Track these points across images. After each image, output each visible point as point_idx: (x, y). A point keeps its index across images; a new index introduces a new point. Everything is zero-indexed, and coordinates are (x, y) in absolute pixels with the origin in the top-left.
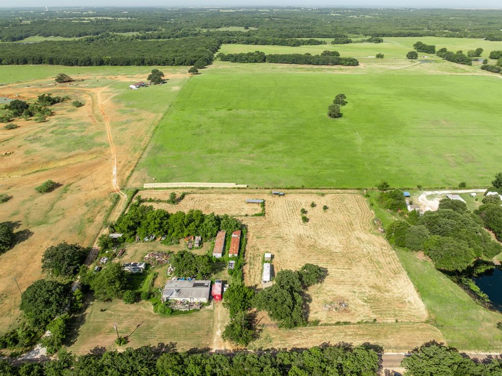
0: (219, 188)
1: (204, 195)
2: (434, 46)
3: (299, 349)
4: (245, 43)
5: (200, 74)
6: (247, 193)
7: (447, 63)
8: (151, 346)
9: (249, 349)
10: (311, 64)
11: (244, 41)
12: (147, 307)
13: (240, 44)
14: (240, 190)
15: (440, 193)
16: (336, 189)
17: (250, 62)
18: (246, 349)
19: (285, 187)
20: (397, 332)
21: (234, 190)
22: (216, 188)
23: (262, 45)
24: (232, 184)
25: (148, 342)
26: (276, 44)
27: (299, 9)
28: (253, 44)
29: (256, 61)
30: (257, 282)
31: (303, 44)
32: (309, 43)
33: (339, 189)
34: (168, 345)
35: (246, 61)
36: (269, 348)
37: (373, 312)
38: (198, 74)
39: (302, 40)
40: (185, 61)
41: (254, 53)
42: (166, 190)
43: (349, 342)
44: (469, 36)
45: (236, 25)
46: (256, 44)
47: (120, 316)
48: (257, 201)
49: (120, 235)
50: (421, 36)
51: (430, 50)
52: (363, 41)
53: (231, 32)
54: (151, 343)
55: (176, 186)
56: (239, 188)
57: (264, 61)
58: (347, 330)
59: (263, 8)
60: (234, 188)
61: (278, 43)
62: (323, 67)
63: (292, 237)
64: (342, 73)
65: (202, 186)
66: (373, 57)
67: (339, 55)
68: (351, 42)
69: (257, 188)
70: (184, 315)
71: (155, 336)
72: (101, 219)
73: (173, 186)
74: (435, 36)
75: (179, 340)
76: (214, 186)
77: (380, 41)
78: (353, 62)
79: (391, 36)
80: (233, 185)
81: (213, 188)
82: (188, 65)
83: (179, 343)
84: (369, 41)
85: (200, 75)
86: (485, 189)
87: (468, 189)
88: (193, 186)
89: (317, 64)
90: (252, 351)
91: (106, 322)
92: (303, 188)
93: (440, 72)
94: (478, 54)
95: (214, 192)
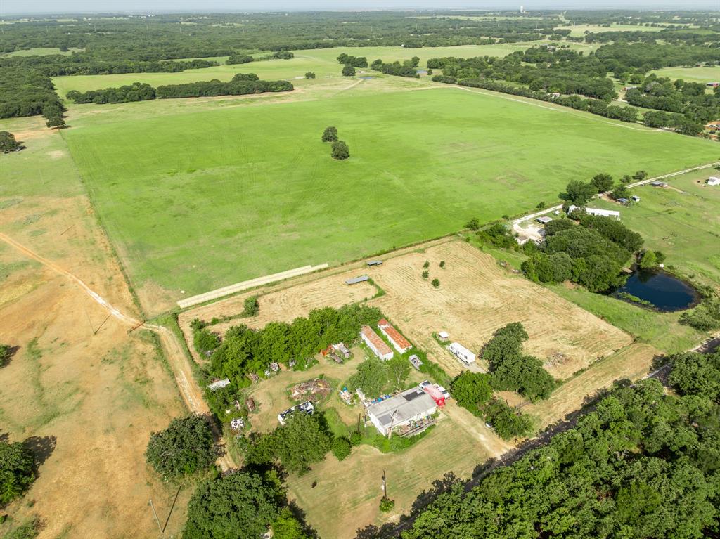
0: (294, 277)
1: (283, 293)
2: (365, 58)
3: (570, 414)
4: (90, 73)
5: (70, 126)
6: (336, 274)
7: (392, 77)
8: (427, 491)
9: (530, 437)
10: (228, 94)
11: (88, 70)
12: (366, 451)
13: (83, 74)
14: (324, 272)
15: (528, 219)
16: (430, 241)
17: (132, 101)
18: (528, 439)
19: (374, 254)
20: (624, 360)
21: (314, 274)
22: (290, 279)
23: (122, 73)
24: (307, 267)
25: (418, 488)
26: (144, 71)
27: (125, 16)
28: (106, 74)
29: (140, 99)
30: (460, 369)
31: (186, 69)
32: (194, 65)
33: (432, 240)
34: (444, 479)
35: (125, 100)
36: (547, 426)
37: (590, 351)
38: (67, 127)
39: (183, 62)
40: (19, 110)
41: (131, 87)
42: (220, 302)
43: (602, 387)
44: (384, 43)
45: (41, 45)
46: (111, 73)
47: (344, 480)
48: (360, 279)
49: (227, 382)
50: (332, 47)
51: (362, 63)
52: (268, 58)
53: (43, 57)
54: (423, 488)
55: (232, 292)
56: (320, 271)
57: (153, 97)
58: (588, 378)
59: (63, 16)
60: (314, 272)
61: (148, 70)
62: (249, 96)
63: (440, 307)
64: (283, 101)
65: (269, 281)
66: (302, 78)
67: (258, 79)
68: (253, 60)
69: (342, 264)
70: (423, 439)
71: (419, 478)
72: (160, 372)
73: (226, 293)
74: (347, 46)
75: (452, 467)
76: (286, 277)
77: (290, 56)
78: (286, 87)
79: (296, 49)
80: (308, 269)
81: (285, 279)
82: (26, 116)
83: (454, 470)
84: (276, 57)
85: (69, 128)
86: (559, 205)
87: (548, 207)
88: (257, 284)
89: (239, 93)
90: (535, 438)
91: (336, 497)
92: (395, 249)
93: (395, 89)
94: (415, 64)
95: (291, 285)
